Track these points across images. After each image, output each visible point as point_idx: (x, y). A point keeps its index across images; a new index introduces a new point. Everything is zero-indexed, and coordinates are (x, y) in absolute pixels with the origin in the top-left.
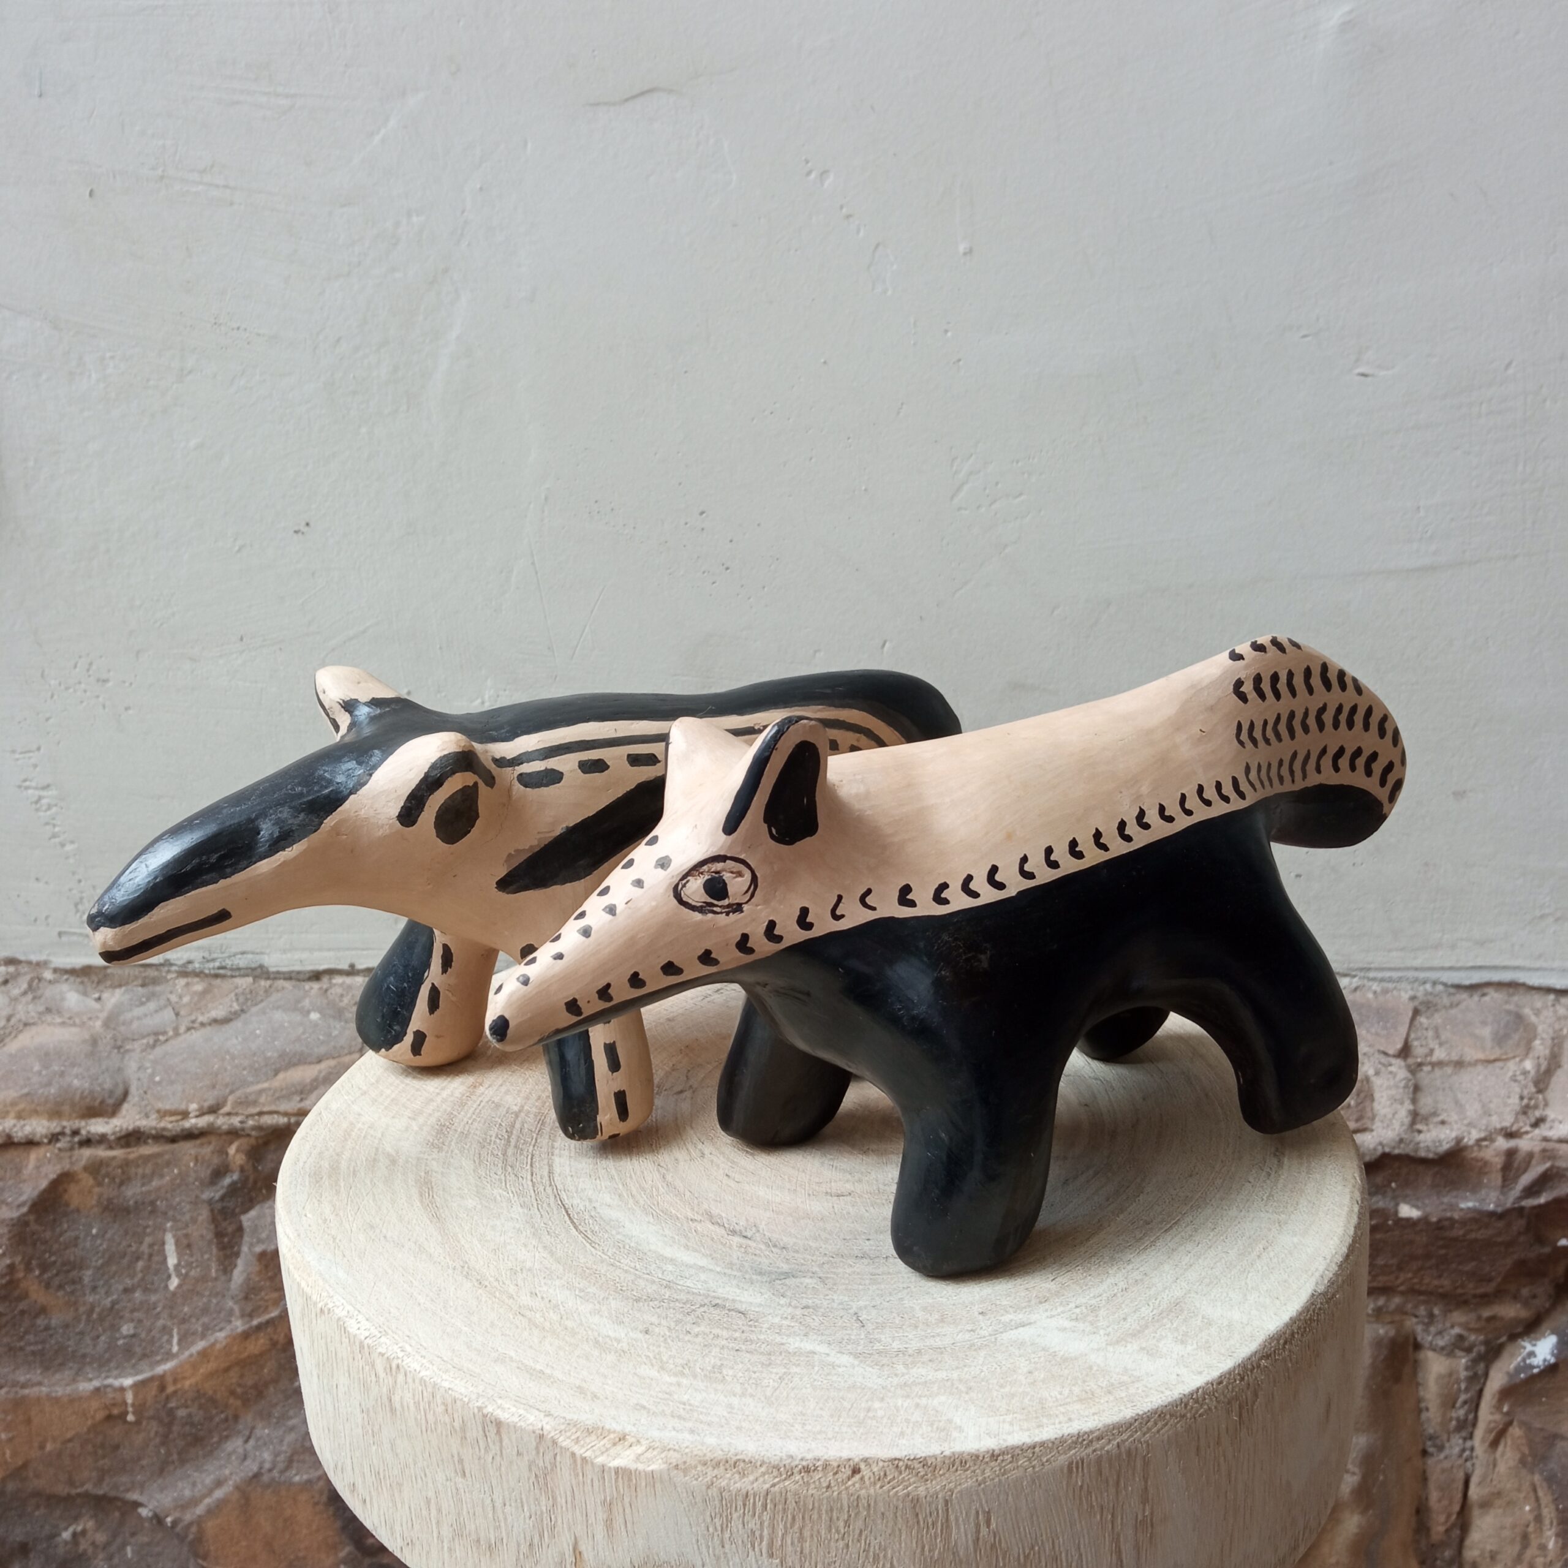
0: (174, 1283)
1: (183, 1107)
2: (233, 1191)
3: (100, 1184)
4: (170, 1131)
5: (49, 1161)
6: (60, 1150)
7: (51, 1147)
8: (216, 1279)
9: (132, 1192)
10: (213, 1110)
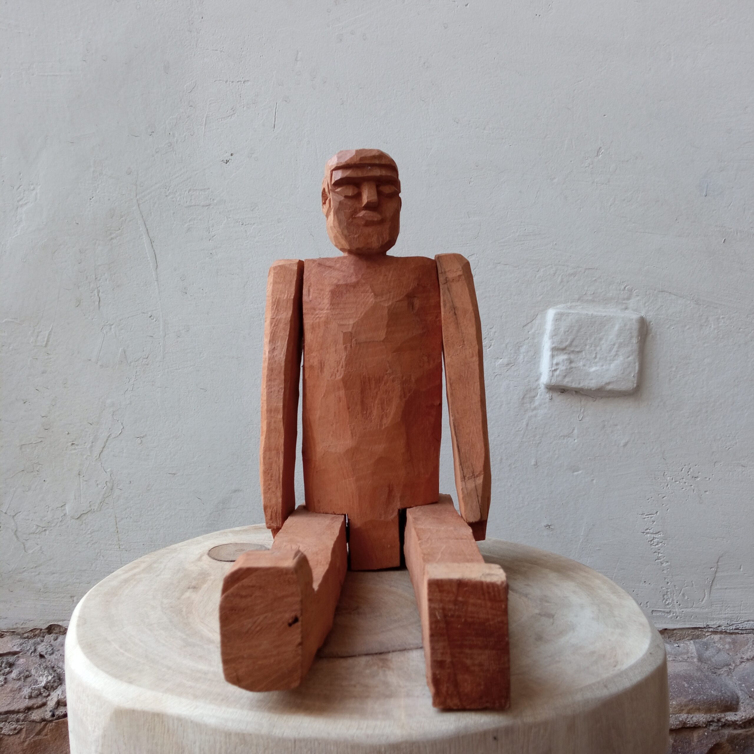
3: (734, 750)
5: (707, 736)
6: (713, 730)
7: (705, 729)
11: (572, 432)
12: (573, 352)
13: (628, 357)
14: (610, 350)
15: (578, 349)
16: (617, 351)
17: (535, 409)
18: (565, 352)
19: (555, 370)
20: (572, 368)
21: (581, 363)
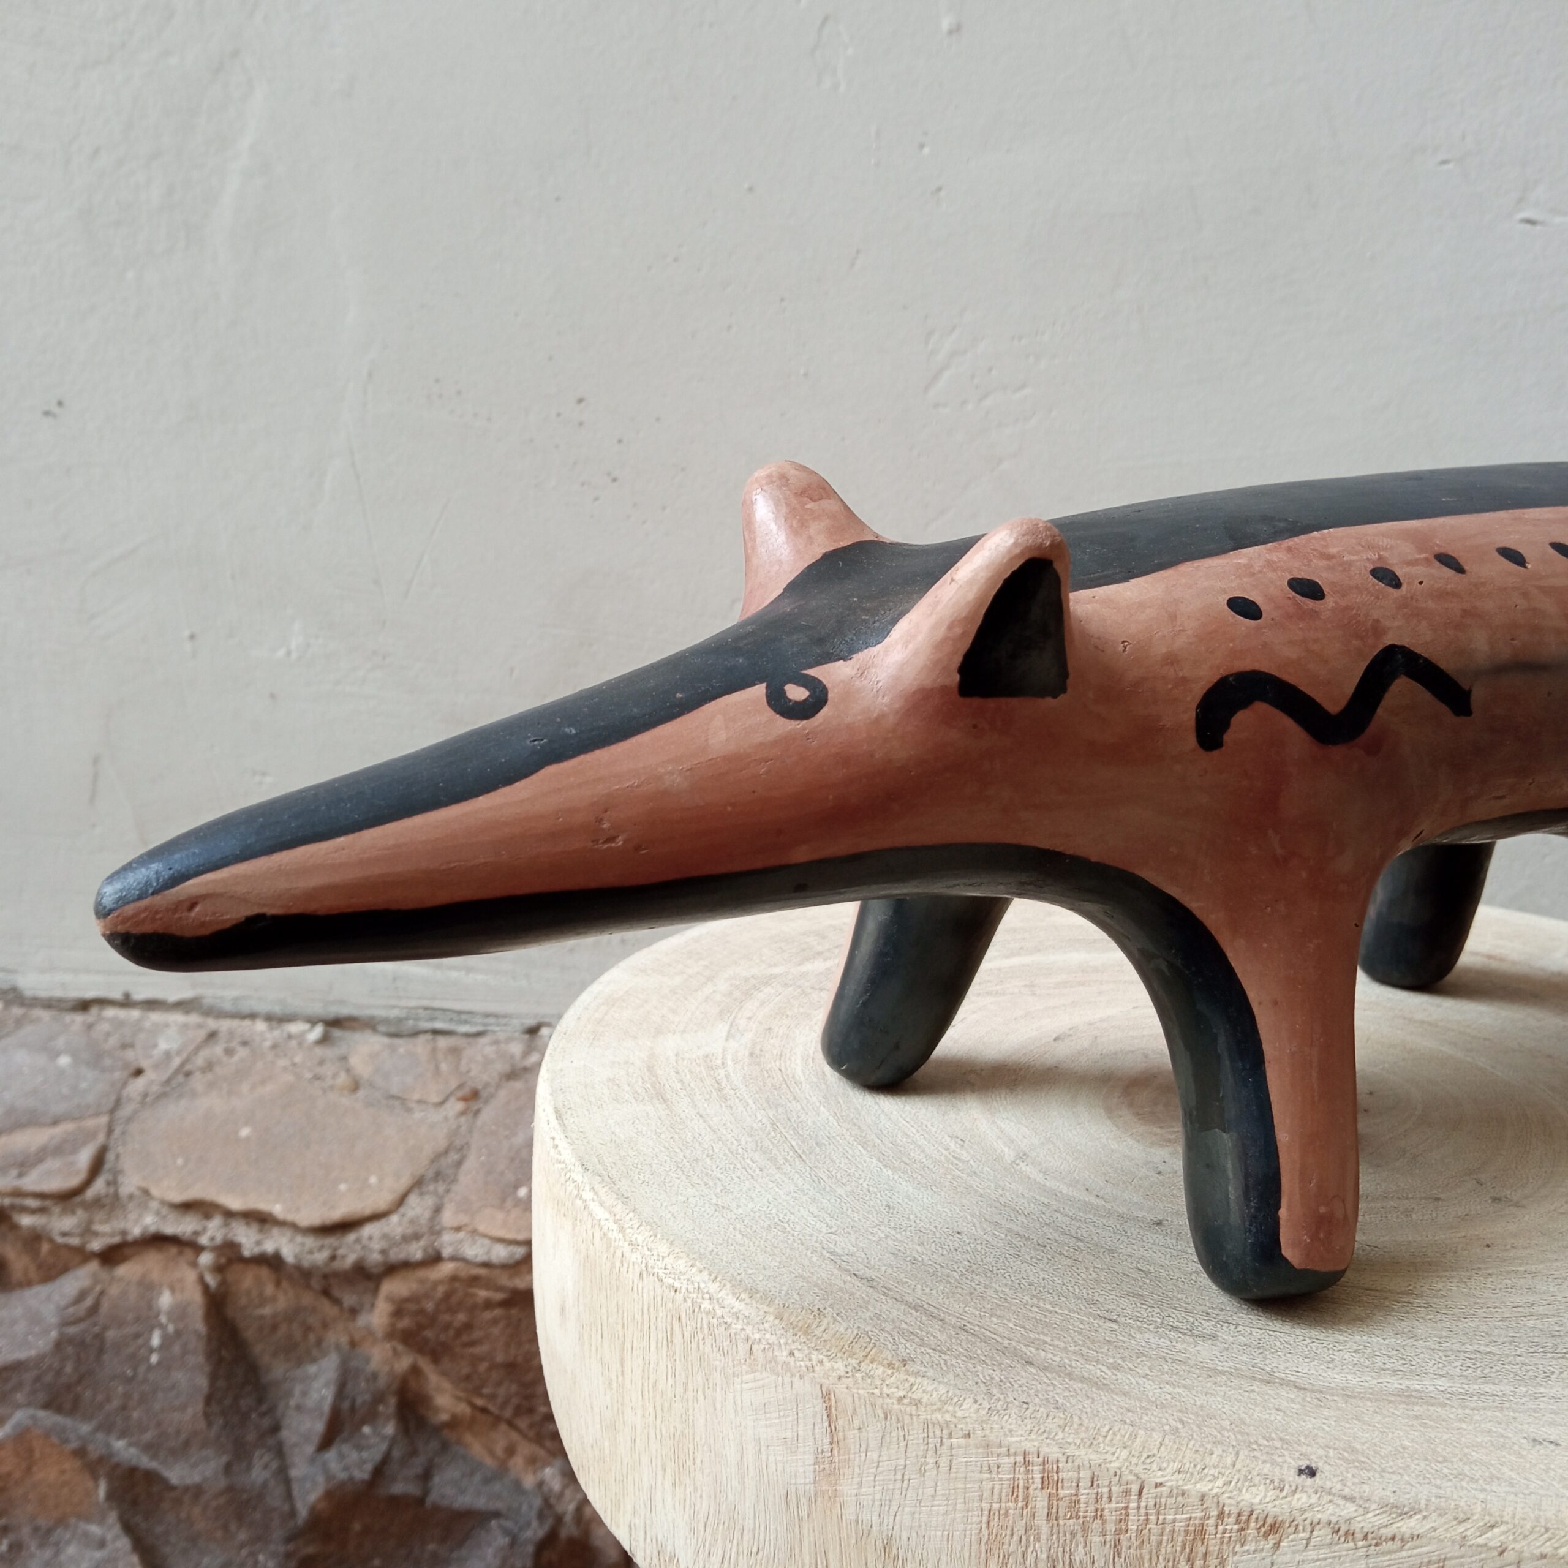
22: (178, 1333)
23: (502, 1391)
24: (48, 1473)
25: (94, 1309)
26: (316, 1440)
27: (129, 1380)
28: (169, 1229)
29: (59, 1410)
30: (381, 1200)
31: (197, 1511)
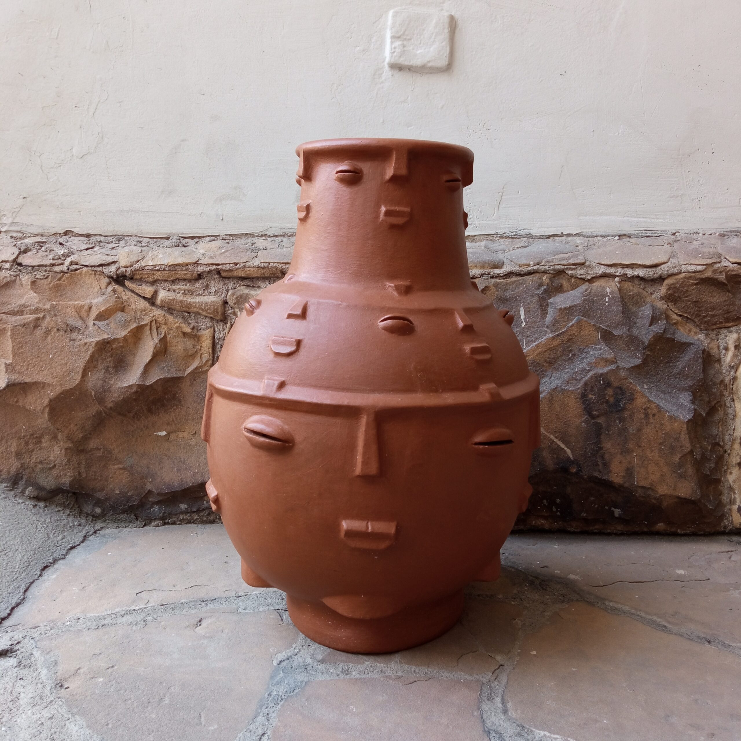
0: (523, 325)
1: (528, 263)
2: (545, 291)
3: (498, 291)
4: (523, 271)
5: (481, 283)
6: (484, 279)
7: (479, 279)
8: (540, 321)
9: (508, 294)
10: (538, 264)
11: (407, 99)
12: (405, 39)
13: (442, 43)
14: (430, 38)
15: (408, 38)
16: (435, 38)
17: (382, 82)
18: (400, 39)
19: (394, 52)
20: (404, 51)
21: (411, 48)
22: (613, 297)
23: (692, 310)
24: (585, 332)
25: (590, 292)
26: (648, 324)
27: (601, 310)
28: (608, 272)
29: (585, 317)
30: (665, 259)
31: (621, 342)
